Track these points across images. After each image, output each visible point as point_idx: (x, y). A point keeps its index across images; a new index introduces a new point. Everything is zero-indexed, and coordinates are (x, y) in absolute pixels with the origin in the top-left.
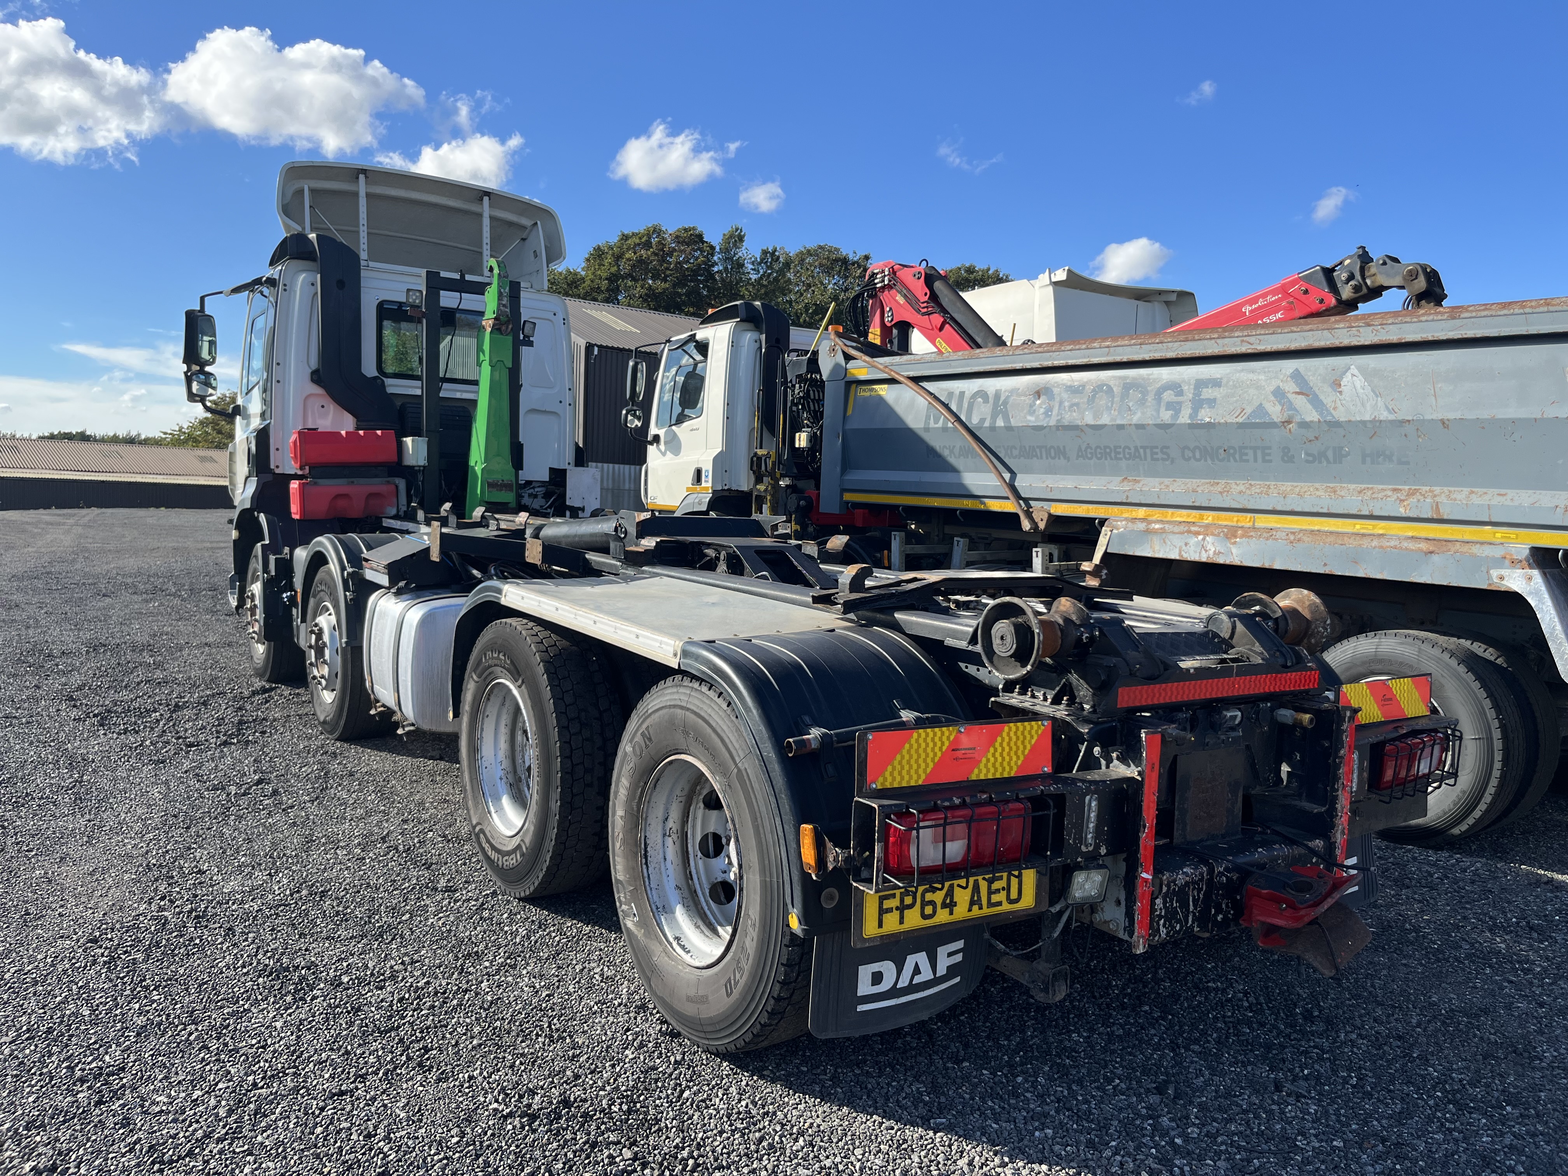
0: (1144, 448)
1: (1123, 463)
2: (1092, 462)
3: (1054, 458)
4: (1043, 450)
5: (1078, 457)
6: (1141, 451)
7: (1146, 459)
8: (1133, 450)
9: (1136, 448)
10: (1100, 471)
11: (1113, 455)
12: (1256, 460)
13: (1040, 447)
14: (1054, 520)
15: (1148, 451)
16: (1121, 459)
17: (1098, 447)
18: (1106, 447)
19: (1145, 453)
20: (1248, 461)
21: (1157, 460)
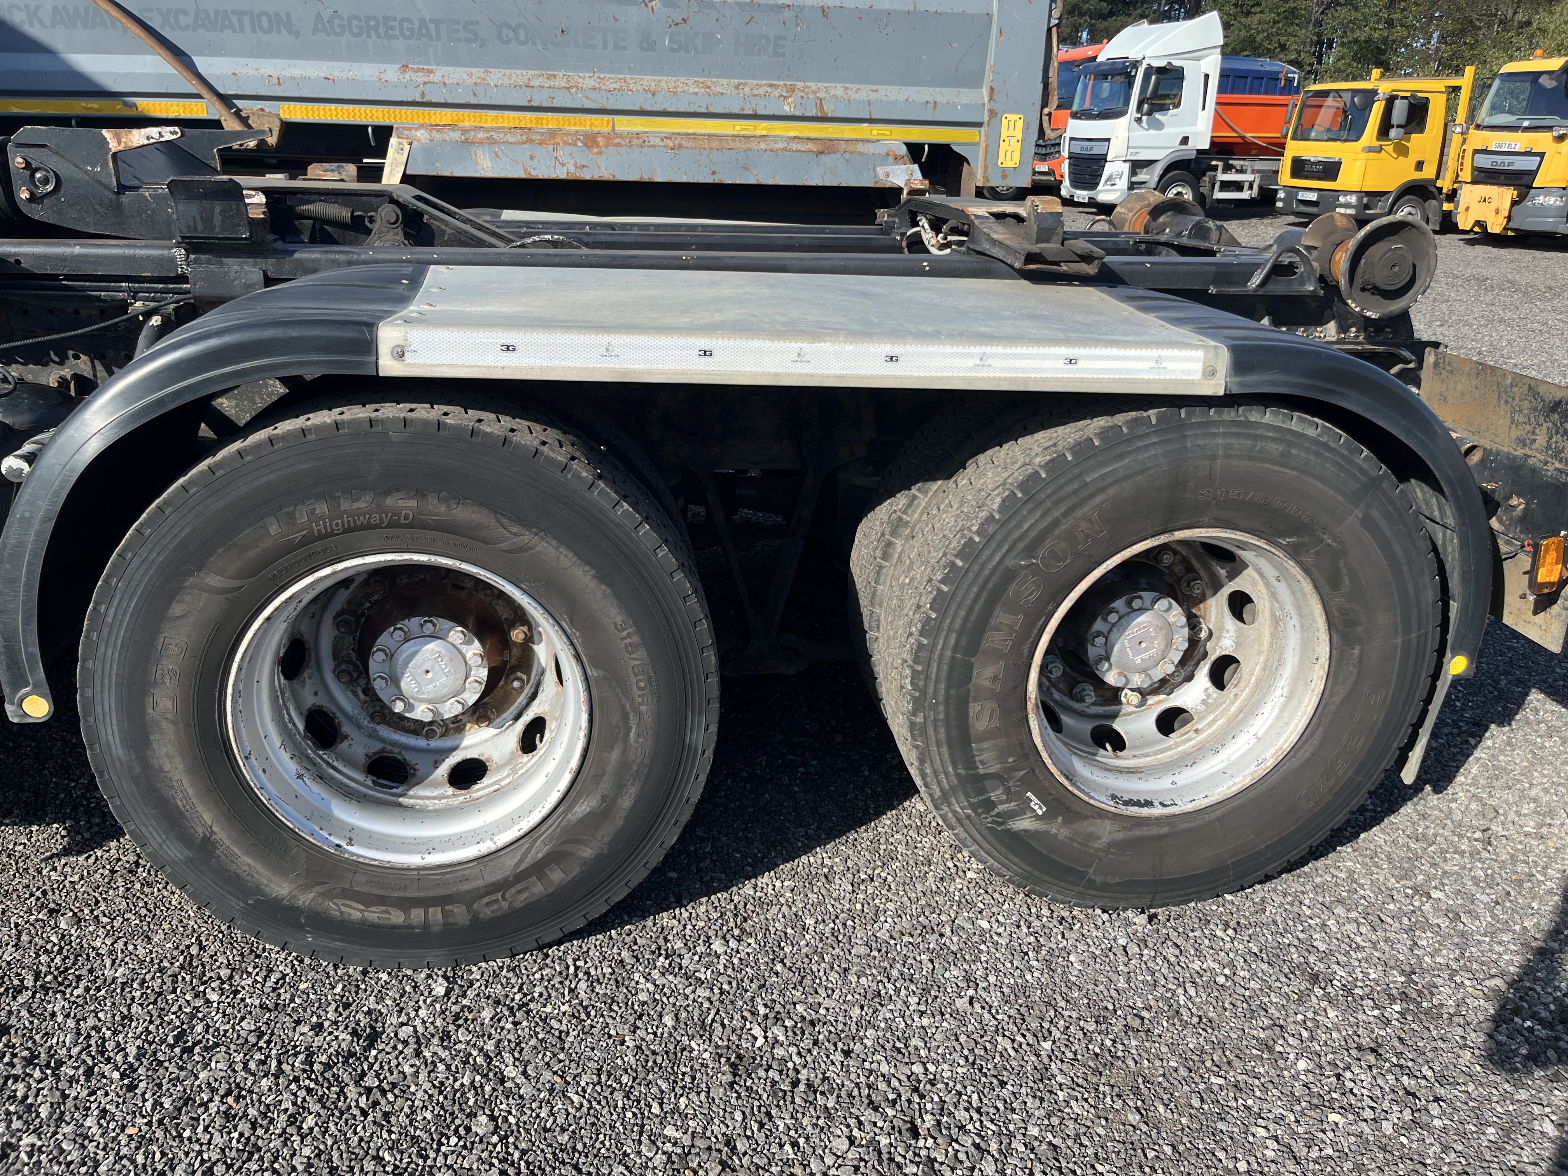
0: (436, 22)
1: (400, 44)
2: (343, 40)
3: (268, 31)
4: (246, 19)
5: (315, 31)
6: (432, 27)
7: (438, 38)
8: (416, 25)
9: (423, 22)
10: (358, 55)
11: (381, 30)
12: (605, 47)
13: (240, 14)
14: (289, 129)
15: (442, 27)
16: (396, 37)
17: (351, 17)
18: (368, 18)
19: (437, 29)
20: (594, 47)
21: (459, 40)
